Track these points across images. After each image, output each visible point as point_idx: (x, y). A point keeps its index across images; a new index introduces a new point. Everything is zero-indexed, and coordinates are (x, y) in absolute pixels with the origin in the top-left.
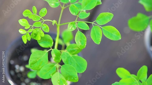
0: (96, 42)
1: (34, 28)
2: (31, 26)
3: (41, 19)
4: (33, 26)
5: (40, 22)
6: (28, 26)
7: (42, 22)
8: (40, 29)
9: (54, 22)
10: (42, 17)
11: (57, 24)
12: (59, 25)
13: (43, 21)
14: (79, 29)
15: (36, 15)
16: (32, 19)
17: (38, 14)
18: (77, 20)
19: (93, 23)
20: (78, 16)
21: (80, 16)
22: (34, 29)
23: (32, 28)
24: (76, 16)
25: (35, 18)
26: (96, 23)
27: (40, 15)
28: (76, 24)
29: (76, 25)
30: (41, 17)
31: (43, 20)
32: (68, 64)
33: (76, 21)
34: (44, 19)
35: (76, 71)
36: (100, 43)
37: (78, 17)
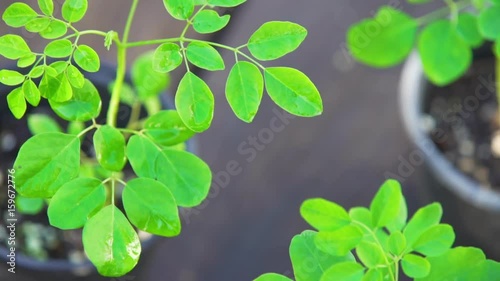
0: (240, 115)
1: (50, 61)
2: (38, 58)
3: (69, 29)
4: (44, 56)
5: (64, 39)
6: (27, 57)
7: (73, 40)
8: (69, 62)
9: (111, 36)
10: (72, 24)
11: (117, 41)
12: (124, 45)
13: (75, 37)
14: (191, 65)
15: (53, 18)
16: (38, 34)
17: (58, 14)
18: (186, 36)
19: (236, 51)
20: (190, 22)
21: (196, 23)
22: (48, 64)
23: (41, 63)
24: (185, 23)
25: (50, 29)
26: (245, 50)
27: (63, 15)
28: (183, 48)
29: (182, 52)
30: (69, 25)
31: (74, 32)
32: (147, 176)
33: (182, 39)
34: (80, 31)
35: (172, 201)
36: (253, 118)
37: (191, 26)
